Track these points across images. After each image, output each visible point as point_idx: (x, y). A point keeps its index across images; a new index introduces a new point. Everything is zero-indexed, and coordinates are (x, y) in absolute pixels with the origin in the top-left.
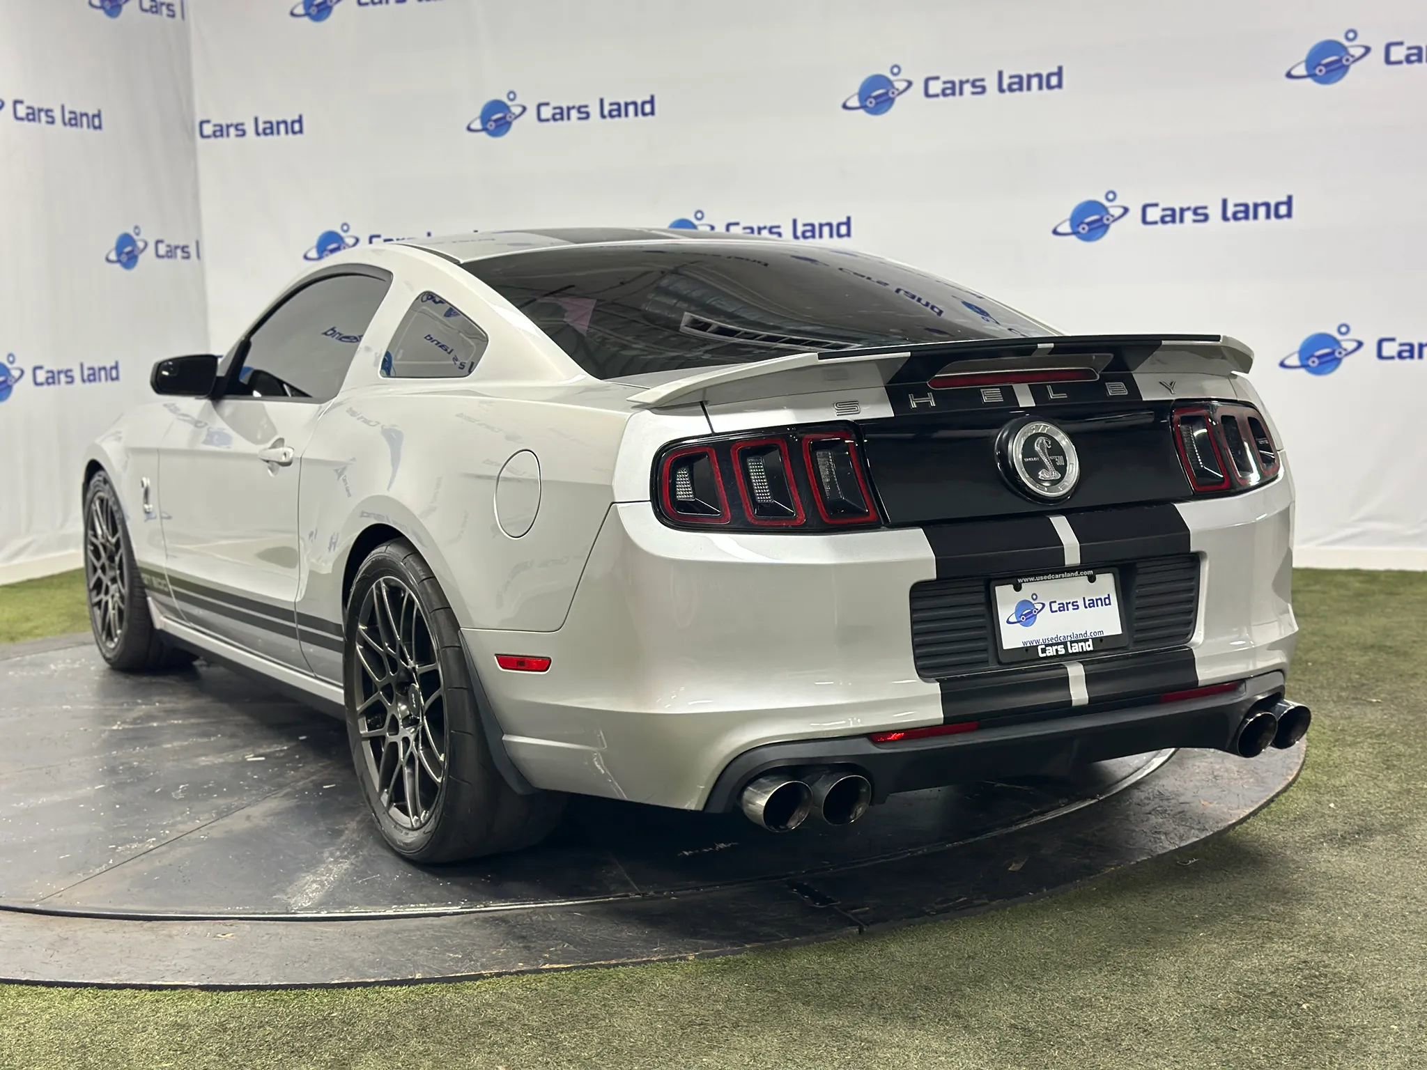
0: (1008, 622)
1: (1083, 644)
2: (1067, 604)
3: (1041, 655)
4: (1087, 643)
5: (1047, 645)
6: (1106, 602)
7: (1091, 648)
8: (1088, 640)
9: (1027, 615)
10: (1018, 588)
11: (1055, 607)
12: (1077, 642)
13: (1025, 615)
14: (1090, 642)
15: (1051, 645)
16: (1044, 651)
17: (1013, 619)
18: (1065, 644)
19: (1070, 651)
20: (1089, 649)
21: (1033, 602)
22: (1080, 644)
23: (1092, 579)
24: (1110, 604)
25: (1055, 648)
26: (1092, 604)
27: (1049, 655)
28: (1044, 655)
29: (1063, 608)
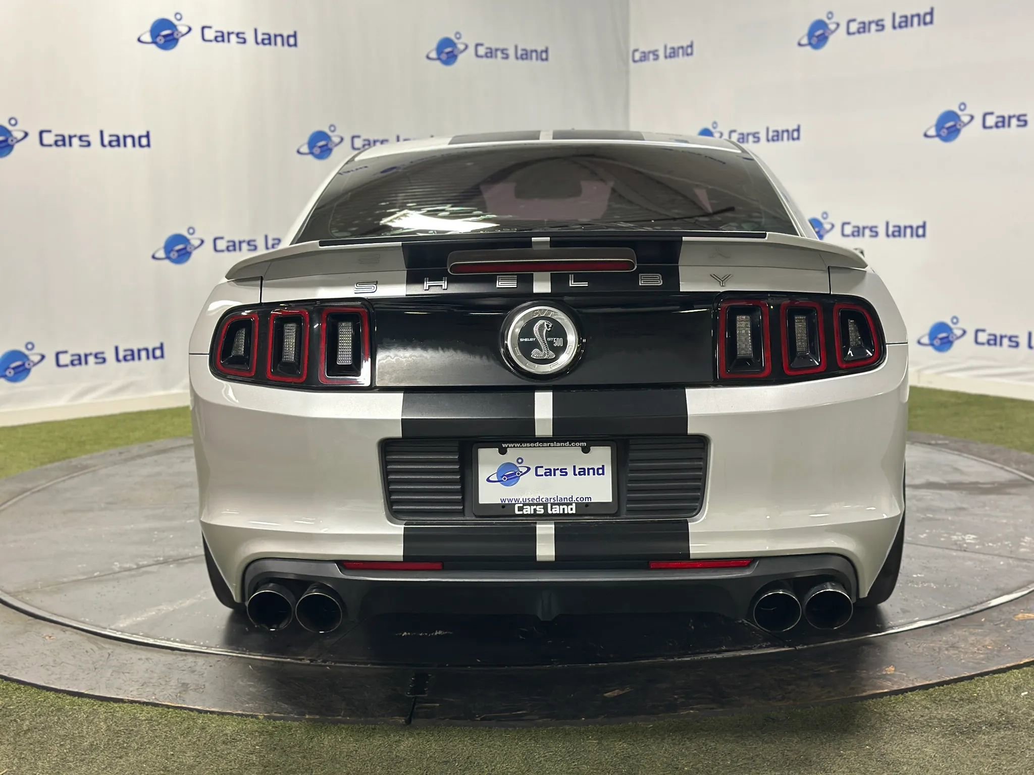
0: (488, 480)
1: (565, 507)
2: (555, 470)
3: (517, 512)
4: (570, 507)
5: (525, 504)
6: (600, 471)
7: (574, 512)
8: (571, 504)
9: (509, 475)
10: (503, 451)
11: (541, 471)
12: (559, 504)
13: (508, 476)
14: (574, 506)
15: (530, 505)
16: (520, 509)
17: (494, 478)
18: (545, 506)
19: (550, 512)
20: (570, 512)
21: (518, 465)
22: (562, 507)
23: (586, 450)
24: (603, 474)
25: (533, 508)
26: (583, 472)
27: (525, 513)
28: (521, 513)
29: (549, 473)
